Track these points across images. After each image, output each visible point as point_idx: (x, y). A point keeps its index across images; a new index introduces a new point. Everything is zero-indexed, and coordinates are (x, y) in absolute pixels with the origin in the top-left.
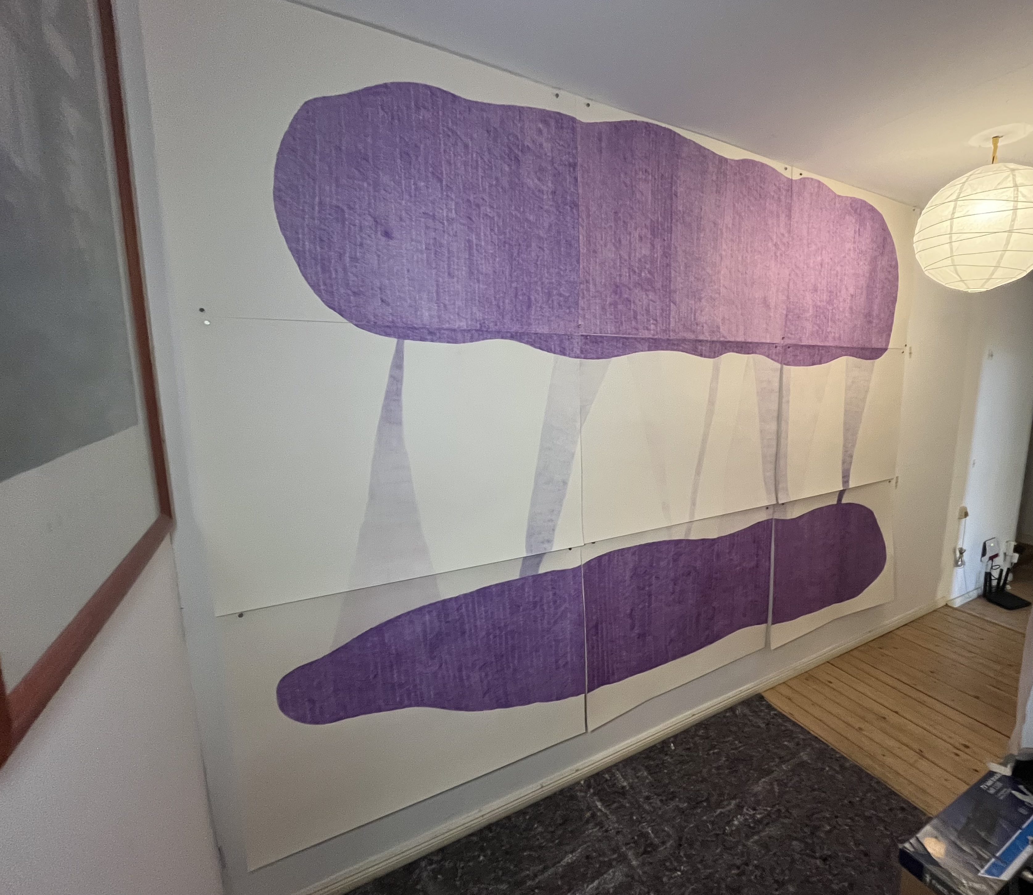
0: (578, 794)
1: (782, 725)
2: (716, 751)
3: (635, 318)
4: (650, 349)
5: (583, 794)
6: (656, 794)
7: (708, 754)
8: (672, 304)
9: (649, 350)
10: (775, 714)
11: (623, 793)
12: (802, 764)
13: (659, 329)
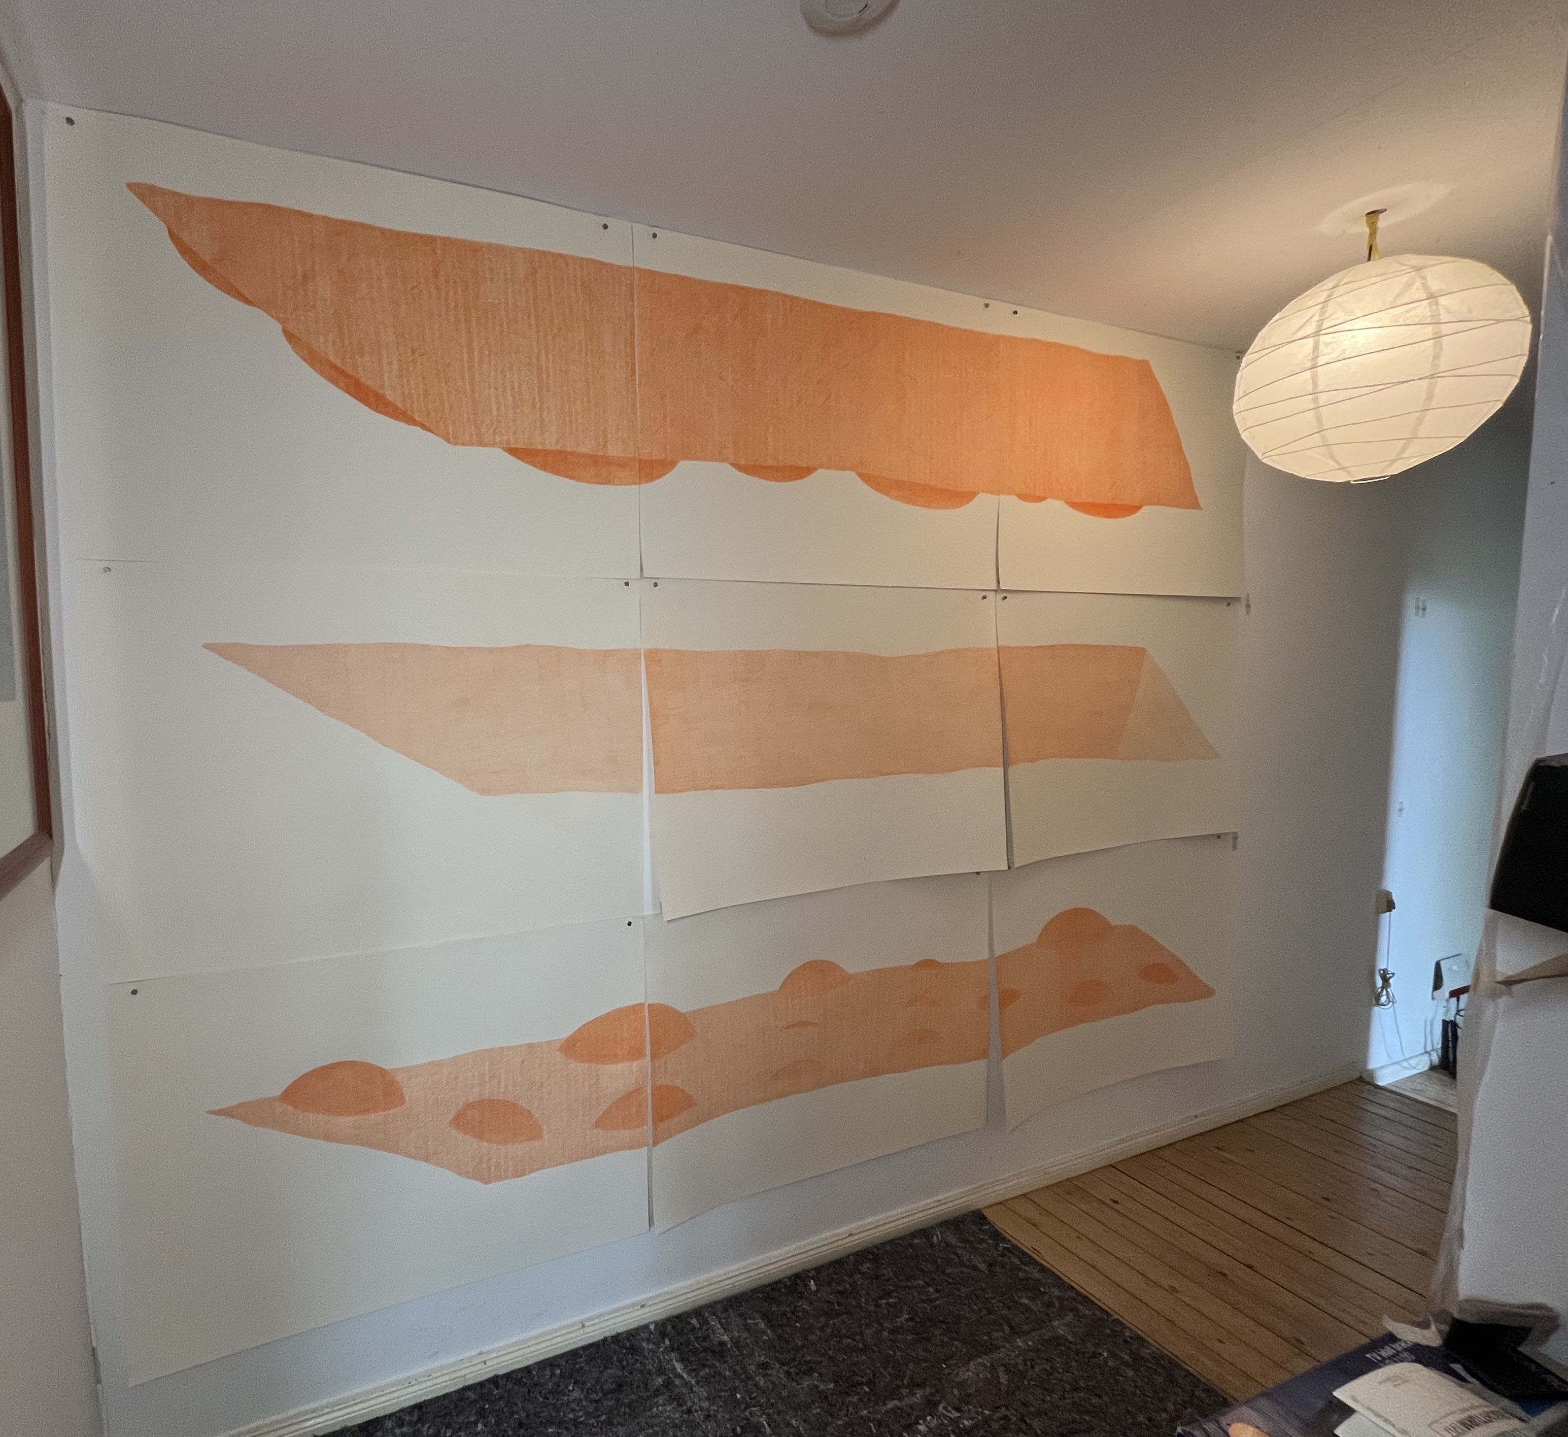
0: (644, 1344)
1: (1020, 1269)
2: (891, 1300)
5: (651, 1346)
6: (778, 1361)
7: (877, 1305)
10: (1008, 1250)
11: (720, 1352)
12: (1057, 1341)
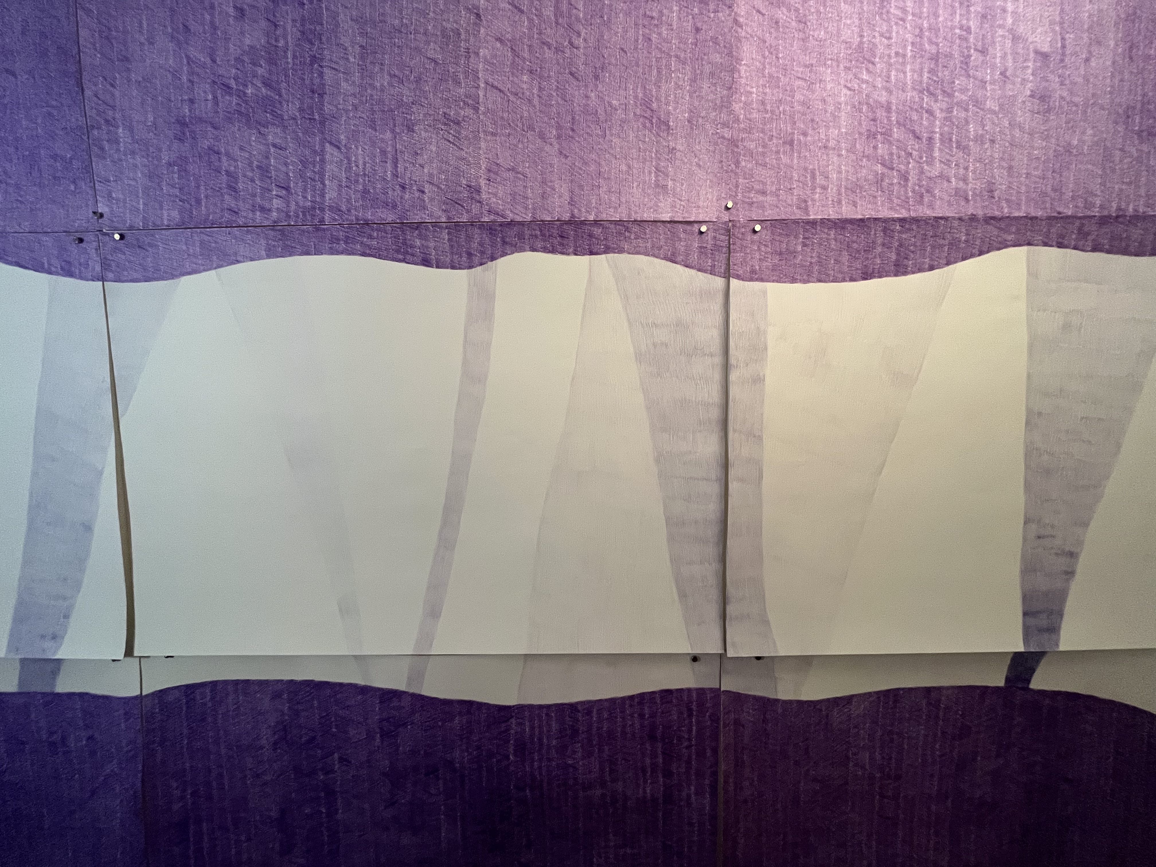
3: (233, 189)
4: (271, 254)
8: (328, 147)
9: (269, 257)
13: (293, 207)
